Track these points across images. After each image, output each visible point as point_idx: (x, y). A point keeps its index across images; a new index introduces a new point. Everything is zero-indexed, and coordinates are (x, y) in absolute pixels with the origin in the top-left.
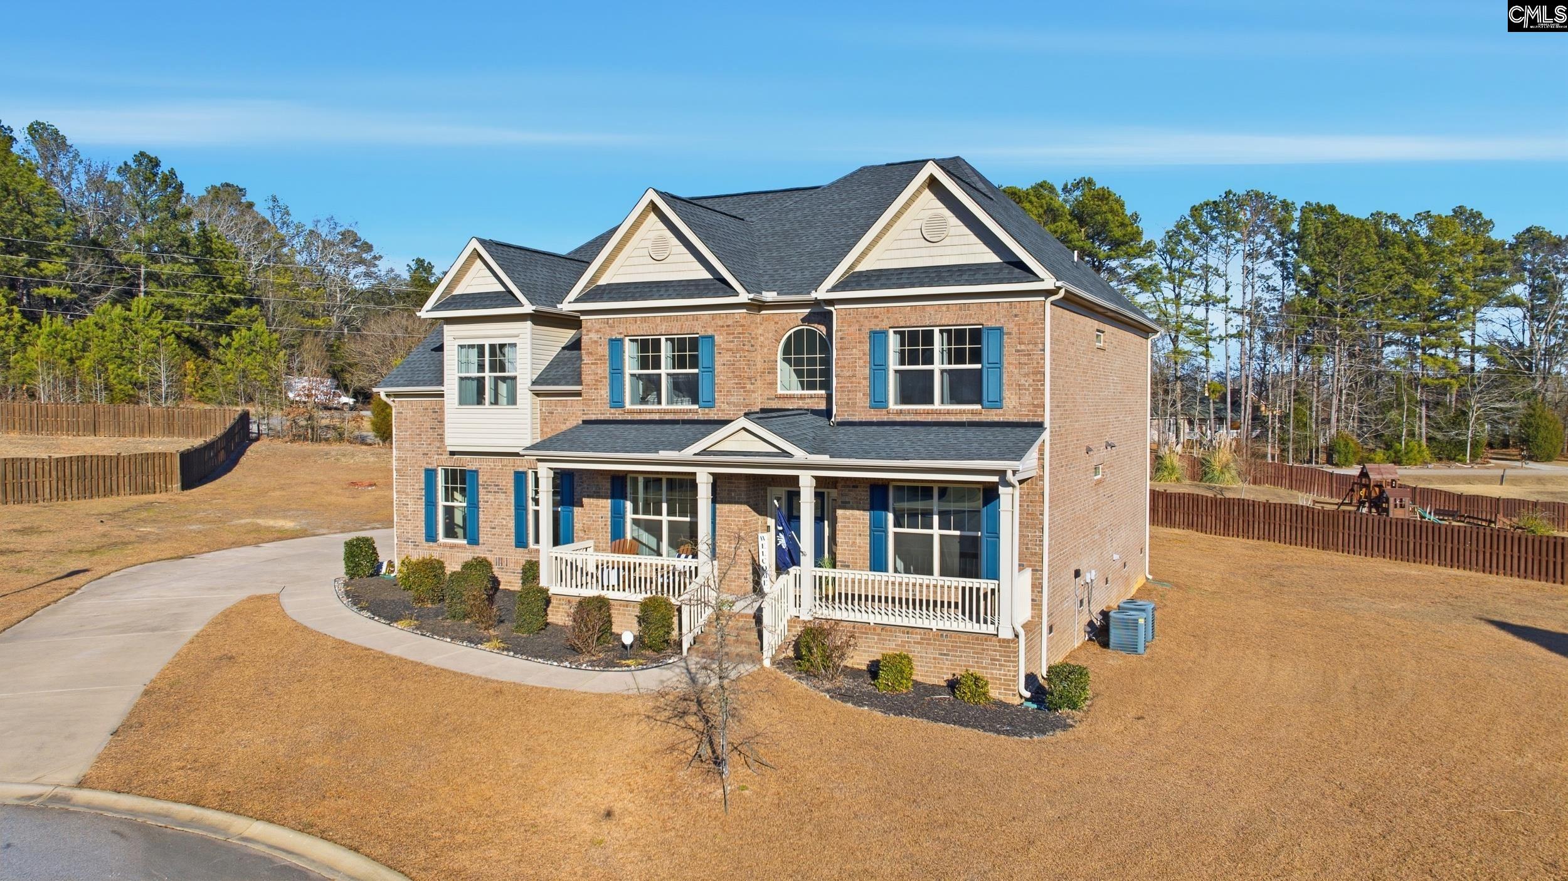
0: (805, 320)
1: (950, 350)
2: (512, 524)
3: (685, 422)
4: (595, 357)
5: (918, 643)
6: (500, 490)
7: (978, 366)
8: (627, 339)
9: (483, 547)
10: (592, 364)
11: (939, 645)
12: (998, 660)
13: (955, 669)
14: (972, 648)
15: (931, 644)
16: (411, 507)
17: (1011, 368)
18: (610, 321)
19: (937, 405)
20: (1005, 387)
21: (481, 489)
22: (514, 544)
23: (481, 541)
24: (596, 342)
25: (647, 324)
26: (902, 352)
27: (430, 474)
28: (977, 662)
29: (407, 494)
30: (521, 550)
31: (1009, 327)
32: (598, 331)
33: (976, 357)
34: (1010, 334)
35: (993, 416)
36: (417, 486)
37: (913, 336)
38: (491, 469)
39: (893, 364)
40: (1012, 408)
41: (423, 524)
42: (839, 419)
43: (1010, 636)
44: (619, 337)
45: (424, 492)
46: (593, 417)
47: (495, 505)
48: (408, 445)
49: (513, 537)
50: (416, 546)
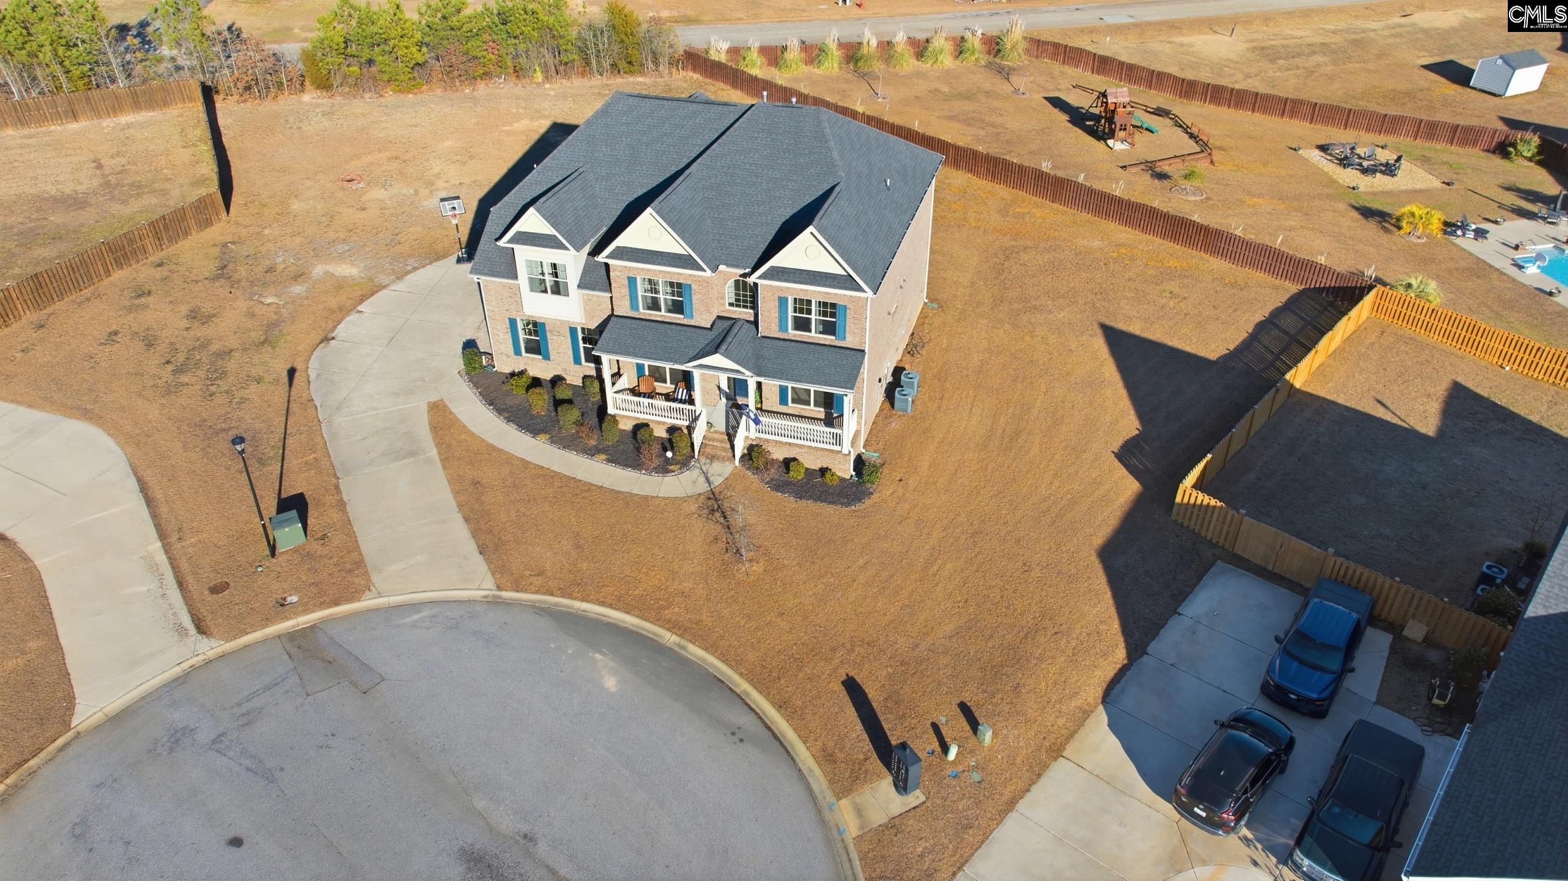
1: (820, 310)
2: (571, 352)
3: (676, 324)
4: (619, 284)
5: (806, 453)
6: (560, 334)
7: (834, 320)
8: (639, 277)
9: (553, 362)
10: (618, 287)
11: (816, 453)
12: (842, 462)
13: (823, 463)
14: (830, 457)
15: (813, 453)
16: (502, 336)
17: (850, 324)
18: (627, 268)
19: (813, 334)
20: (847, 333)
21: (548, 333)
22: (573, 362)
23: (551, 359)
24: (619, 277)
25: (650, 273)
26: (795, 308)
27: (512, 321)
28: (832, 462)
29: (498, 329)
30: (579, 365)
31: (850, 304)
32: (620, 271)
33: (833, 315)
34: (850, 308)
35: (841, 344)
36: (504, 326)
37: (801, 301)
38: (553, 324)
39: (791, 313)
40: (850, 341)
41: (512, 345)
42: (763, 335)
43: (847, 452)
44: (634, 276)
45: (509, 330)
46: (621, 314)
47: (558, 342)
48: (494, 304)
49: (572, 358)
50: (508, 357)
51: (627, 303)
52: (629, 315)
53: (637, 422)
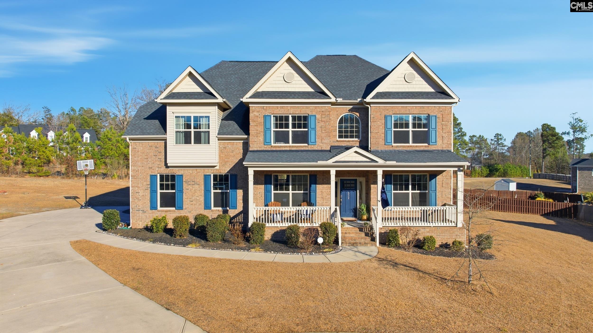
0: (350, 110)
1: (415, 124)
2: (202, 199)
4: (257, 123)
5: (428, 232)
6: (195, 183)
7: (426, 129)
8: (272, 115)
9: (186, 211)
10: (255, 126)
11: (436, 232)
12: (459, 235)
13: (442, 240)
14: (449, 232)
15: (433, 232)
16: (141, 193)
17: (440, 130)
18: (265, 108)
19: (411, 144)
20: (437, 138)
21: (184, 183)
22: (203, 208)
23: (184, 207)
24: (257, 116)
25: (283, 109)
26: (397, 124)
27: (153, 177)
28: (451, 237)
29: (139, 187)
30: (208, 210)
31: (439, 115)
32: (258, 112)
34: (439, 118)
36: (145, 183)
38: (191, 174)
39: (393, 128)
40: (439, 145)
41: (149, 202)
42: (372, 149)
43: (461, 226)
44: (269, 114)
45: (149, 186)
46: (256, 149)
47: (193, 191)
48: (139, 164)
49: (203, 205)
50: (144, 212)
51: (261, 138)
52: (262, 149)
53: (275, 230)
